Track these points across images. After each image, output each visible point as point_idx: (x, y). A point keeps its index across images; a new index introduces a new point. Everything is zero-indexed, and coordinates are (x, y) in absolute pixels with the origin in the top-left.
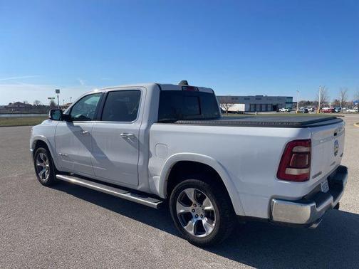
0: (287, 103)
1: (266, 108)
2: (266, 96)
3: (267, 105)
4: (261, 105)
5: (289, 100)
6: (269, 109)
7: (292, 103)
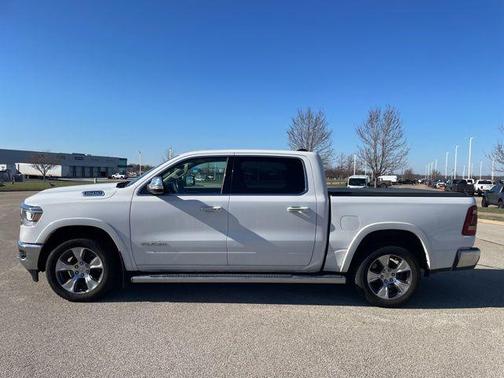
0: (119, 166)
1: (83, 172)
2: (89, 156)
3: (91, 168)
4: (83, 168)
5: (122, 163)
6: (95, 174)
7: (126, 166)
